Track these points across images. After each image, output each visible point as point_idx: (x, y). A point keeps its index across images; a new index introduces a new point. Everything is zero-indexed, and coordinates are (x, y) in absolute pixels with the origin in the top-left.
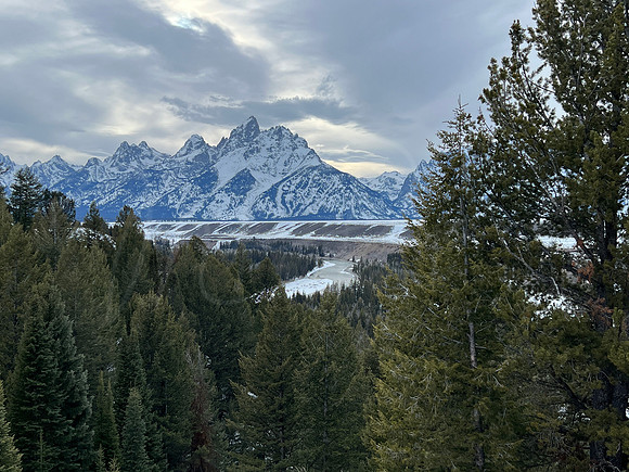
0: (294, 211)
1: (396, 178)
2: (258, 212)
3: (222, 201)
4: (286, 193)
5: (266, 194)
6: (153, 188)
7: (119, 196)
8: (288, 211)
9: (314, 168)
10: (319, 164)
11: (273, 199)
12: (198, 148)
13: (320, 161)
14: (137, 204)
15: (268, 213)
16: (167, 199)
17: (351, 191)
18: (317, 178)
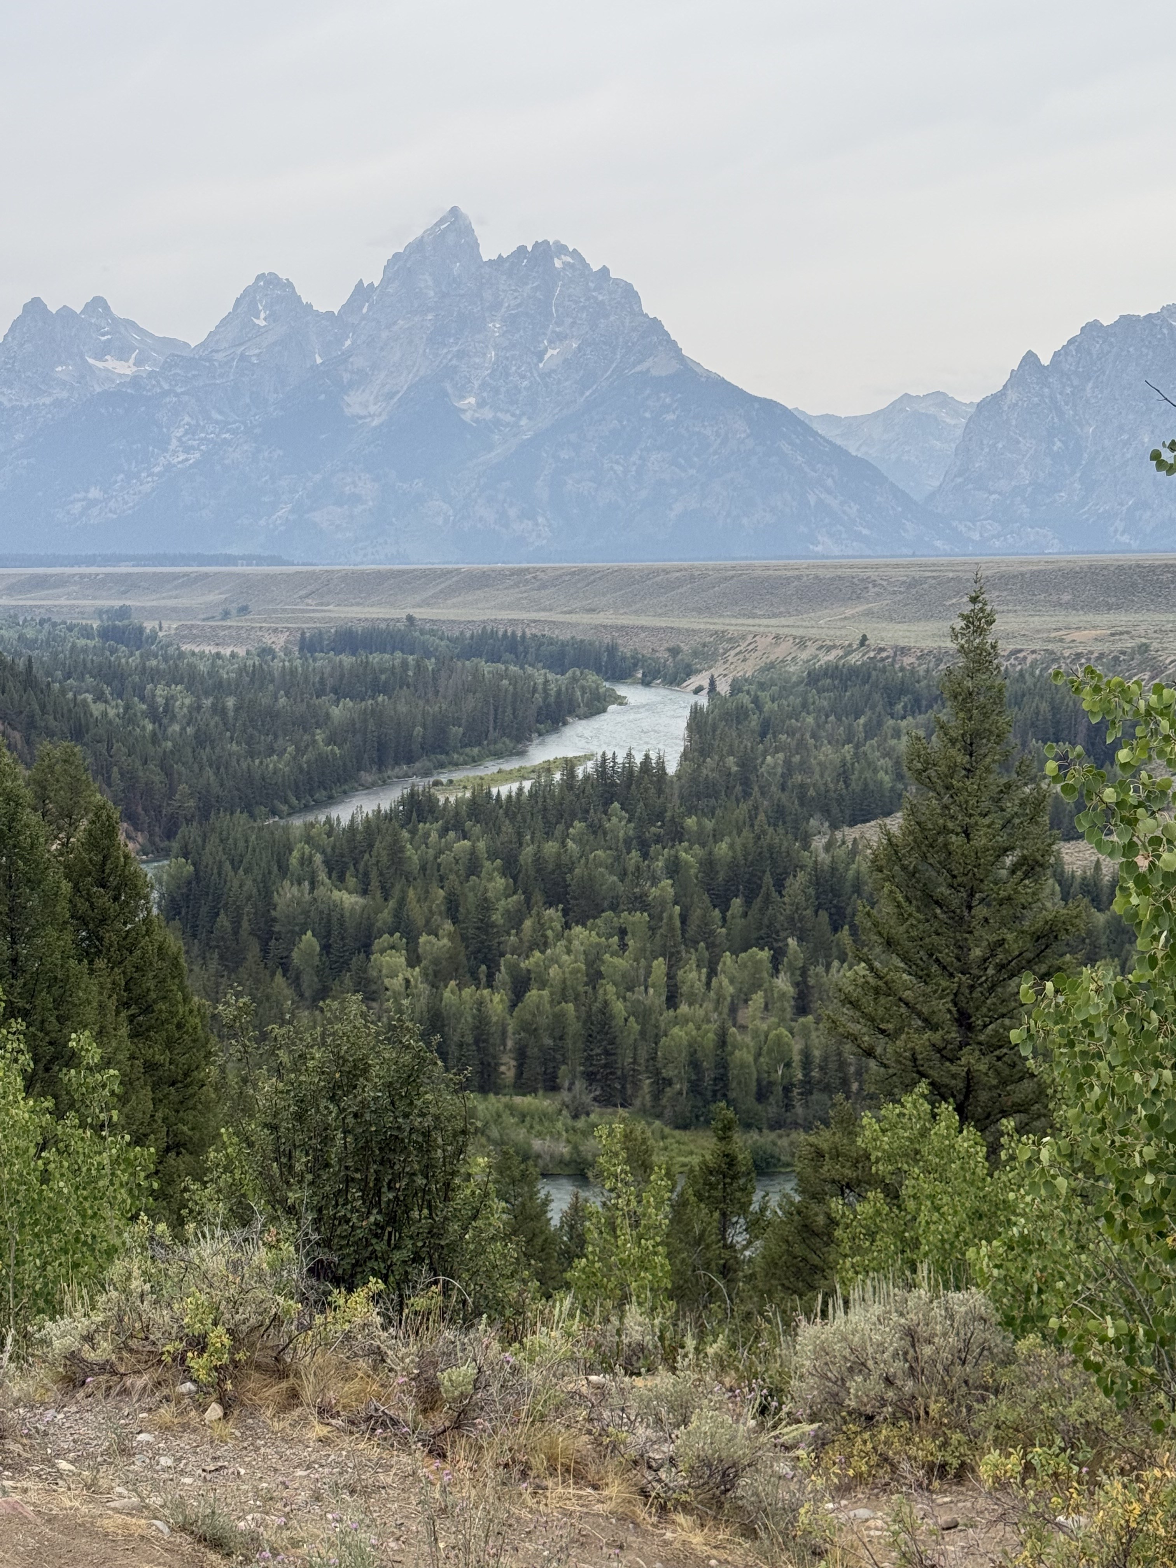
1: (941, 414)
2: (474, 532)
3: (356, 499)
4: (566, 468)
5: (500, 471)
6: (131, 457)
8: (573, 532)
9: (659, 384)
10: (674, 367)
11: (522, 490)
12: (273, 317)
13: (684, 360)
15: (507, 535)
16: (176, 491)
17: (785, 459)
18: (671, 417)
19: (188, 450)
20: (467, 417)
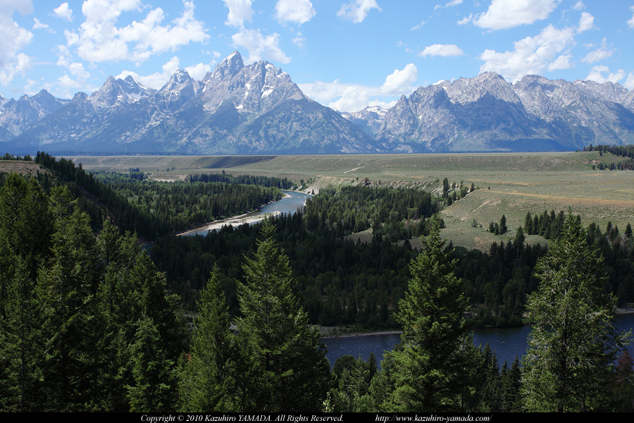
0: (277, 146)
1: (379, 113)
2: (242, 146)
3: (207, 135)
4: (269, 127)
5: (249, 128)
6: (139, 123)
7: (105, 130)
8: (271, 146)
9: (296, 102)
10: (300, 98)
11: (256, 133)
12: (182, 82)
13: (303, 96)
14: (123, 138)
15: (251, 147)
16: (153, 133)
17: (333, 125)
18: (299, 112)
19: (156, 121)
20: (239, 112)
